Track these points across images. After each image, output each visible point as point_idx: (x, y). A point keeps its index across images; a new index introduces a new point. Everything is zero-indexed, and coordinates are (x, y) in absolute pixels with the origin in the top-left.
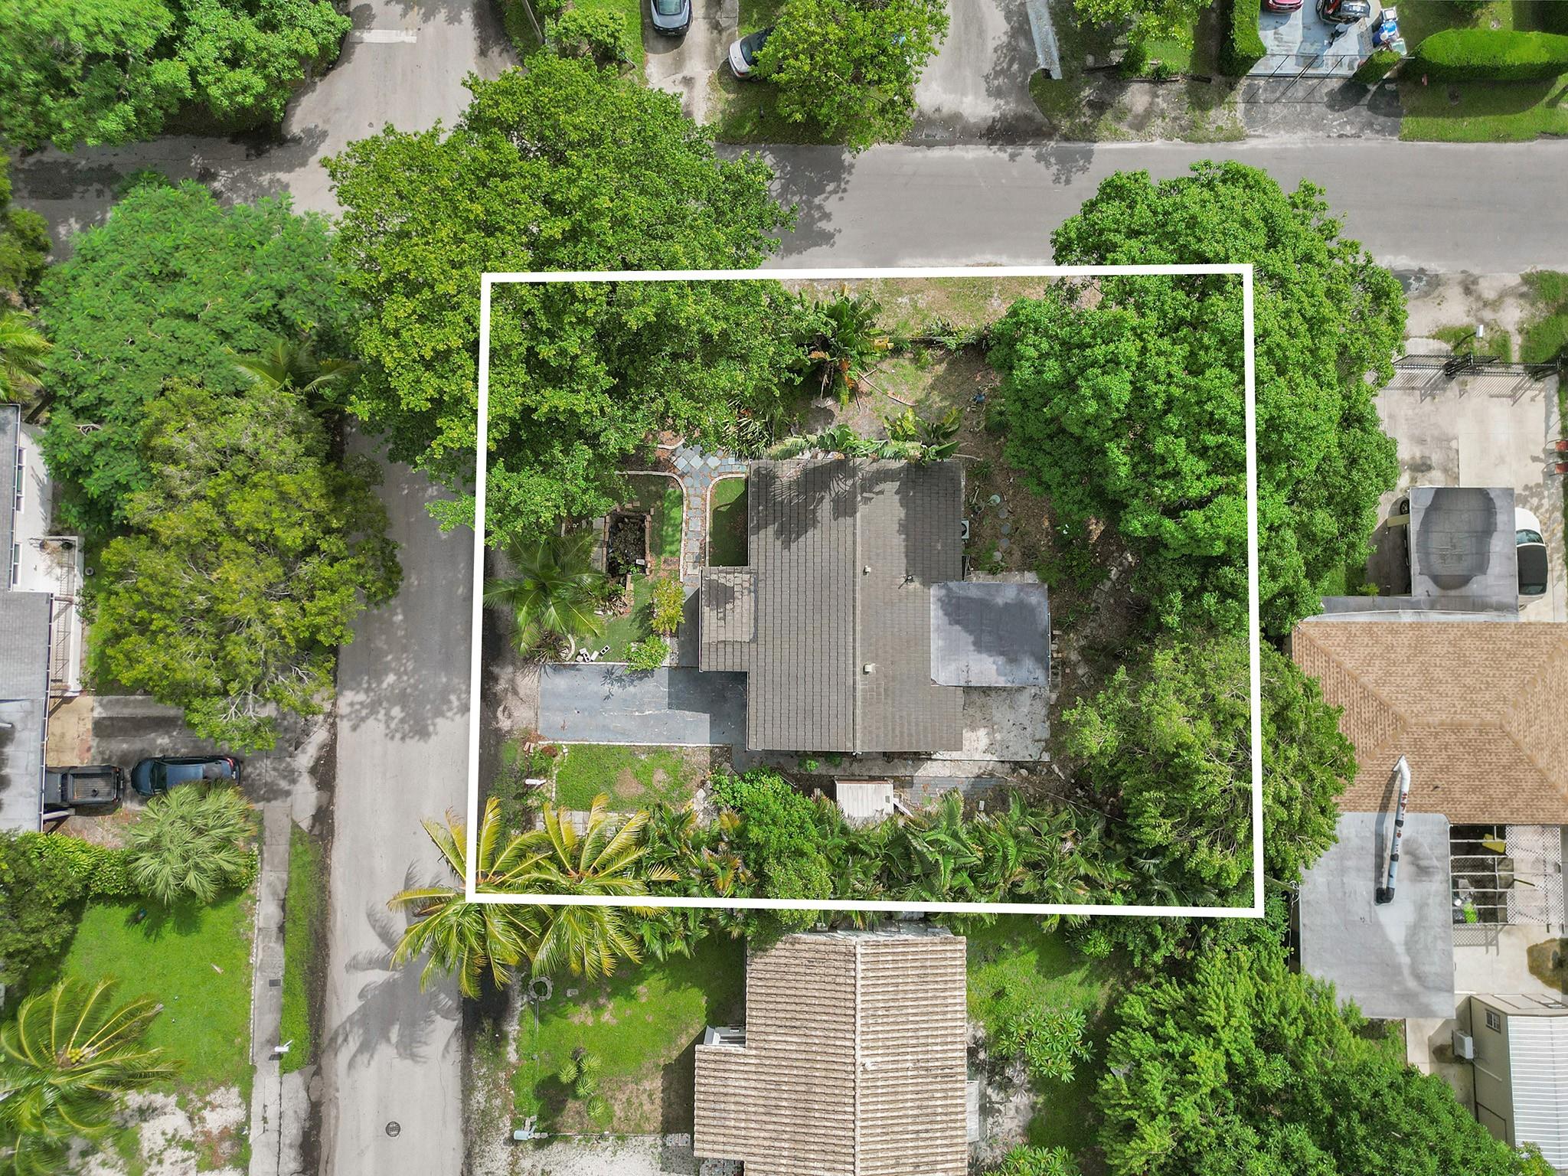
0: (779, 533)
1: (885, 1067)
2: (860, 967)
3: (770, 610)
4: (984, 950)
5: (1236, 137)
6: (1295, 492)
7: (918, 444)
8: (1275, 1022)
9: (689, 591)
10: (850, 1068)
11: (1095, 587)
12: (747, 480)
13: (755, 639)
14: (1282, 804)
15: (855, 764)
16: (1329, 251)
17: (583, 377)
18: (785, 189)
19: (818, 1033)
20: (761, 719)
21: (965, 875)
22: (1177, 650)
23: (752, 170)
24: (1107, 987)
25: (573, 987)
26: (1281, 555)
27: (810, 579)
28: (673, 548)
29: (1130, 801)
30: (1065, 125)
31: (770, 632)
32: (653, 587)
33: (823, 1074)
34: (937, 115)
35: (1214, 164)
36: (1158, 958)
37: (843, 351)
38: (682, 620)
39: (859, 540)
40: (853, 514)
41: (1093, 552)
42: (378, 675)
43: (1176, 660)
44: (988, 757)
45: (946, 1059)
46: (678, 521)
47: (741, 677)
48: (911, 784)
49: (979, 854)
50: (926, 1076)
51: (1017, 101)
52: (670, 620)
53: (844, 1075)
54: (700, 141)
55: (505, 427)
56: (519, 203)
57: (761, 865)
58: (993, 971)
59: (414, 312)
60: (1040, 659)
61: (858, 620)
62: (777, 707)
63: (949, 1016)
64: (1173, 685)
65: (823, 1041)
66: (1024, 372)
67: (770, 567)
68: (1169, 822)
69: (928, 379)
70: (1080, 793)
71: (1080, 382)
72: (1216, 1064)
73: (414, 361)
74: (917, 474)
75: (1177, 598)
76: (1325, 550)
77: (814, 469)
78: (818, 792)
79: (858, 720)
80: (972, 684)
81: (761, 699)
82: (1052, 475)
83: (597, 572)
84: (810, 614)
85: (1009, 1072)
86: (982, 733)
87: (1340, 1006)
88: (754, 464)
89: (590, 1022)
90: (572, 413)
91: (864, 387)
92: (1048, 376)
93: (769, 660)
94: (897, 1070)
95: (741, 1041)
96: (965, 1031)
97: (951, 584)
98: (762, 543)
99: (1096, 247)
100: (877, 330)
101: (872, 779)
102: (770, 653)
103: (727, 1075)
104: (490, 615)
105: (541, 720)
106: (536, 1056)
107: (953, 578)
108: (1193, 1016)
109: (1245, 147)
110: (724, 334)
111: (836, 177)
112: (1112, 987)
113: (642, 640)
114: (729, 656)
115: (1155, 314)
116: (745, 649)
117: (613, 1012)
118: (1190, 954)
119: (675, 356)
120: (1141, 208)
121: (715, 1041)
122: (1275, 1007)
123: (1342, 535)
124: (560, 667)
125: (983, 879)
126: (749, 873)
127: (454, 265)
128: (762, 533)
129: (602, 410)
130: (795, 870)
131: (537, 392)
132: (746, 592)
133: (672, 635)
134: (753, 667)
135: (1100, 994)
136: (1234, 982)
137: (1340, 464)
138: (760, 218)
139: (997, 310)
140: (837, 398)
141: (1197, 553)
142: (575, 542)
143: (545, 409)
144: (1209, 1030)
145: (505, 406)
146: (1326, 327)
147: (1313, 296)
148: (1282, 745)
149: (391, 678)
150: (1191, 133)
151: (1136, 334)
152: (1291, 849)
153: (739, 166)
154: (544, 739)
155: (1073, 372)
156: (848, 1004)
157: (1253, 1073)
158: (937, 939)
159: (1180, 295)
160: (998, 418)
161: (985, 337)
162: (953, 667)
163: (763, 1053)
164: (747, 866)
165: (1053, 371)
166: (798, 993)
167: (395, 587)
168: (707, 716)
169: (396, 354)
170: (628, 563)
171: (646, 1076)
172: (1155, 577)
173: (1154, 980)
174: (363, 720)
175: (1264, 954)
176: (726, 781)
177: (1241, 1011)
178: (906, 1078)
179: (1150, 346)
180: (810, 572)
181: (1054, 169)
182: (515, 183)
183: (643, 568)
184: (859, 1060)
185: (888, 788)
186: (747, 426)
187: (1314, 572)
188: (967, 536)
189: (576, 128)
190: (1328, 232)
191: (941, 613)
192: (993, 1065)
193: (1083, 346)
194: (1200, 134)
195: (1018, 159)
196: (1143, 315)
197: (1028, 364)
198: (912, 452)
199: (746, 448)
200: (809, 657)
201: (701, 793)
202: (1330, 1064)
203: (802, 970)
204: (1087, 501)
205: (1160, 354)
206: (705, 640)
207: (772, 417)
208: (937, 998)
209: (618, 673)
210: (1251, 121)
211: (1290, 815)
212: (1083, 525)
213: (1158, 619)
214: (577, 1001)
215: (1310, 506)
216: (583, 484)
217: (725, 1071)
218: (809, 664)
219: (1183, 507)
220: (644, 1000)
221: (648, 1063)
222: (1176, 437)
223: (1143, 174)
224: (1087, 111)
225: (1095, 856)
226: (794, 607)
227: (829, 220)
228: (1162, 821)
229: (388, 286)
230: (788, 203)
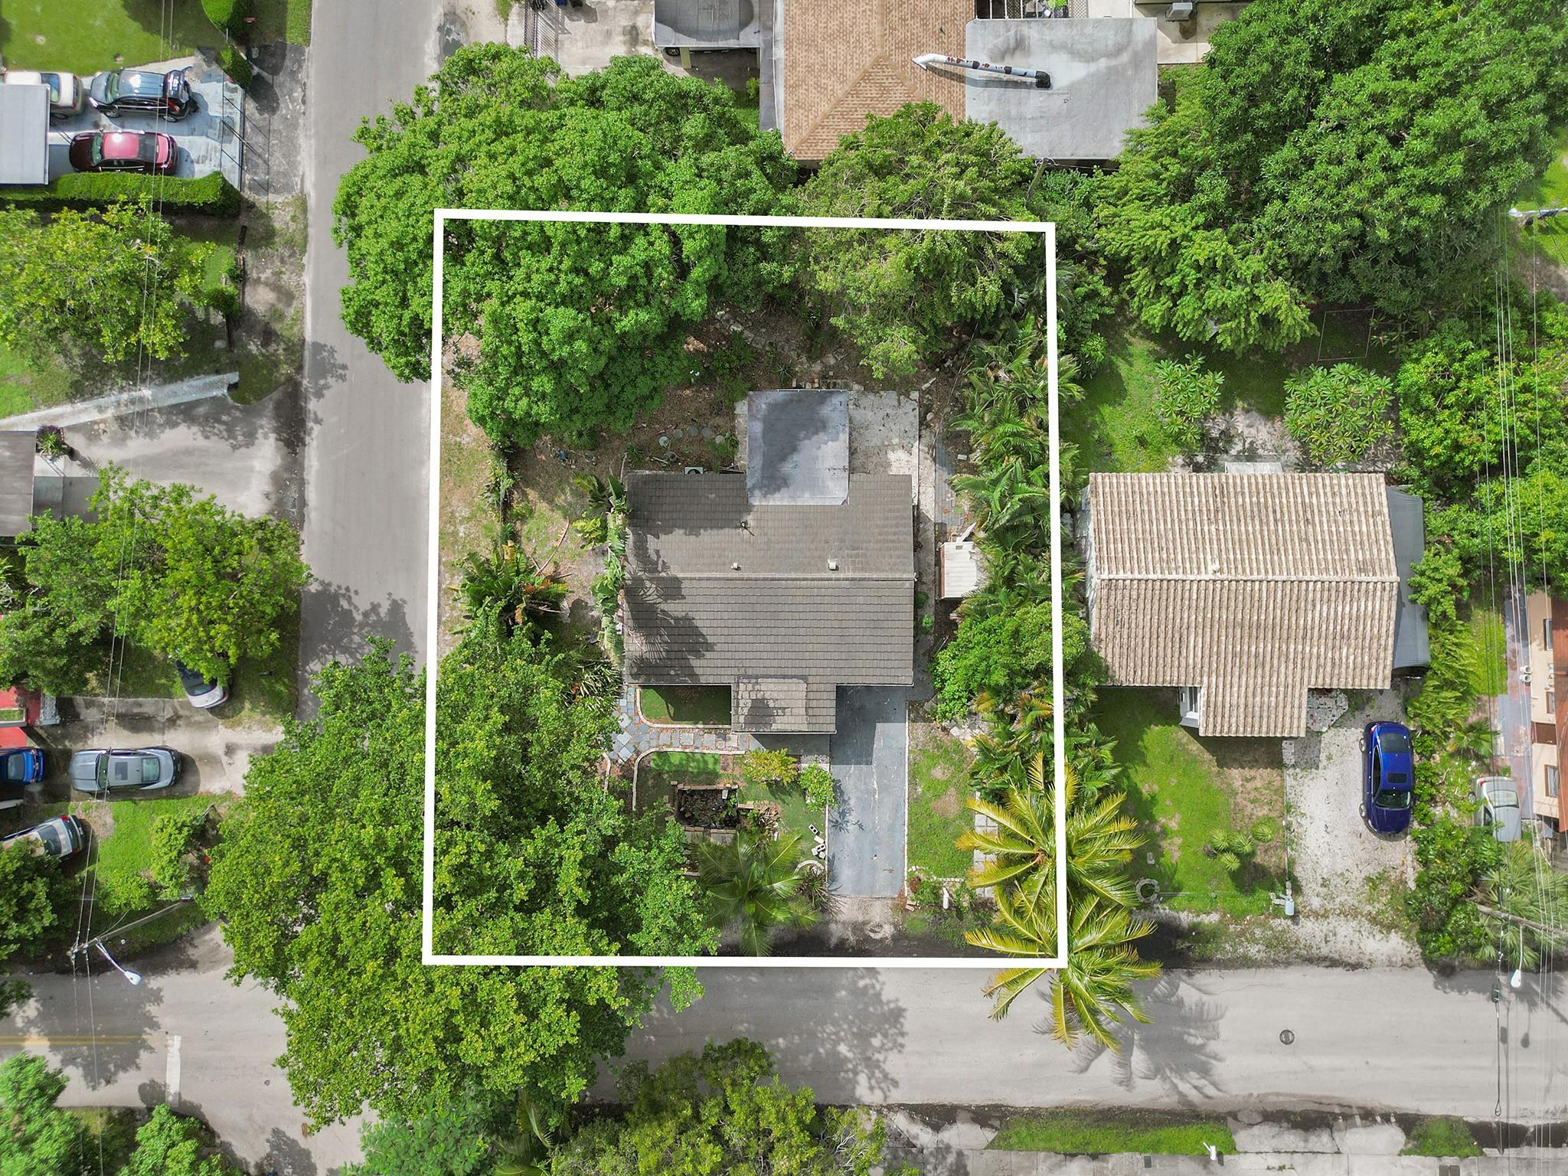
0: (699, 655)
1: (1216, 552)
2: (1121, 575)
3: (775, 663)
4: (1101, 456)
5: (302, 204)
6: (664, 153)
7: (610, 516)
8: (1165, 184)
9: (755, 745)
10: (1218, 585)
11: (750, 346)
12: (643, 687)
13: (804, 678)
14: (963, 172)
15: (924, 579)
16: (426, 115)
17: (545, 852)
18: (346, 650)
19: (1186, 616)
20: (883, 672)
21: (1032, 473)
22: (817, 268)
23: (330, 682)
24: (1133, 340)
25: (1145, 858)
26: (726, 167)
27: (744, 623)
28: (711, 761)
29: (960, 315)
30: (286, 370)
31: (797, 663)
32: (750, 781)
33: (1224, 611)
34: (273, 497)
35: (336, 225)
36: (1106, 292)
37: (516, 592)
38: (784, 751)
39: (706, 575)
40: (677, 581)
41: (716, 348)
42: (840, 1062)
43: (825, 269)
44: (915, 450)
45: (1206, 492)
46: (684, 757)
47: (841, 691)
48: (943, 525)
49: (1012, 459)
50: (1223, 511)
51: (260, 415)
52: (784, 763)
53: (1225, 591)
54: (299, 736)
55: (596, 933)
56: (364, 923)
57: (1027, 672)
58: (1120, 447)
59: (477, 1032)
60: (822, 399)
61: (786, 576)
62: (871, 656)
63: (1166, 490)
64: (850, 273)
65: (1193, 611)
66: (543, 411)
67: (732, 663)
68: (980, 278)
69: (542, 507)
70: (949, 363)
71: (555, 357)
72: (1205, 239)
73: (528, 1030)
74: (640, 518)
75: (766, 267)
76: (720, 126)
77: (634, 619)
78: (953, 616)
79: (883, 575)
80: (847, 464)
81: (864, 672)
82: (644, 385)
83: (735, 839)
84: (779, 623)
85: (1215, 434)
86: (892, 456)
87: (1148, 124)
88: (627, 679)
89: (1179, 841)
90: (582, 863)
91: (550, 570)
92: (548, 388)
93: (825, 663)
94: (1219, 540)
95: (1194, 691)
96: (1178, 474)
97: (749, 484)
98: (708, 671)
99: (417, 338)
100: (492, 557)
101: (939, 563)
102: (818, 663)
103: (1227, 705)
104: (778, 949)
105: (884, 894)
106: (1213, 895)
107: (743, 482)
108: (1160, 259)
109: (313, 194)
110: (502, 710)
111: (334, 598)
112: (1134, 336)
113: (804, 792)
114: (821, 704)
115: (488, 283)
116: (815, 687)
117: (1169, 819)
118: (1102, 261)
119: (526, 760)
120: (378, 296)
121: (1195, 716)
122: (1151, 183)
123: (705, 109)
124: (831, 875)
125: (1036, 456)
126: (1036, 683)
127: (430, 989)
128: (698, 671)
129: (579, 833)
130: (1032, 638)
131: (561, 901)
132: (757, 687)
133: (799, 762)
134: (832, 679)
135: (1140, 347)
136: (1128, 221)
137: (638, 109)
138: (379, 674)
139: (477, 438)
140: (561, 596)
141: (723, 247)
142: (705, 861)
143: (579, 891)
144: (1174, 245)
145: (576, 934)
146: (504, 119)
147: (474, 131)
148: (907, 170)
149: (843, 1049)
150: (298, 246)
151: (508, 302)
152: (1003, 166)
153: (326, 697)
154: (903, 891)
155: (545, 363)
156: (1157, 587)
157: (1212, 205)
158: (1093, 501)
159: (469, 258)
160: (585, 438)
161: (502, 450)
162: (830, 484)
163: (1206, 669)
164: (1028, 685)
165: (543, 383)
166: (1147, 636)
167: (754, 1046)
168: (879, 726)
169: (522, 1049)
170: (726, 807)
171: (1229, 784)
172: (745, 288)
173: (1125, 296)
174: (886, 1076)
175: (1101, 193)
176: (941, 707)
177: (1156, 215)
178: (1225, 531)
179: (520, 288)
180: (737, 623)
181: (331, 380)
182: (343, 930)
183: (731, 791)
184: (1210, 576)
185: (948, 547)
186: (588, 687)
187: (743, 138)
188: (700, 469)
189: (286, 864)
190: (406, 117)
191: (777, 495)
192: (1209, 448)
193: (519, 354)
194: (298, 238)
195: (320, 416)
196: (489, 295)
197: (535, 407)
198: (619, 522)
199: (611, 688)
200: (822, 624)
201: (955, 731)
202: (1205, 134)
203: (1126, 632)
204: (669, 352)
205: (528, 279)
206: (804, 728)
207: (580, 662)
208: (1149, 502)
209: (836, 816)
210: (287, 188)
211: (973, 165)
212: (690, 356)
213: (783, 286)
214: (1159, 853)
215: (678, 139)
216: (655, 851)
217: (1223, 707)
218: (828, 624)
219: (679, 260)
220: (1156, 788)
221: (1216, 783)
222: (611, 264)
223: (344, 293)
224: (273, 347)
225: (1011, 349)
226: (772, 639)
227: (379, 605)
228: (978, 285)
229: (451, 1059)
230: (361, 646)
